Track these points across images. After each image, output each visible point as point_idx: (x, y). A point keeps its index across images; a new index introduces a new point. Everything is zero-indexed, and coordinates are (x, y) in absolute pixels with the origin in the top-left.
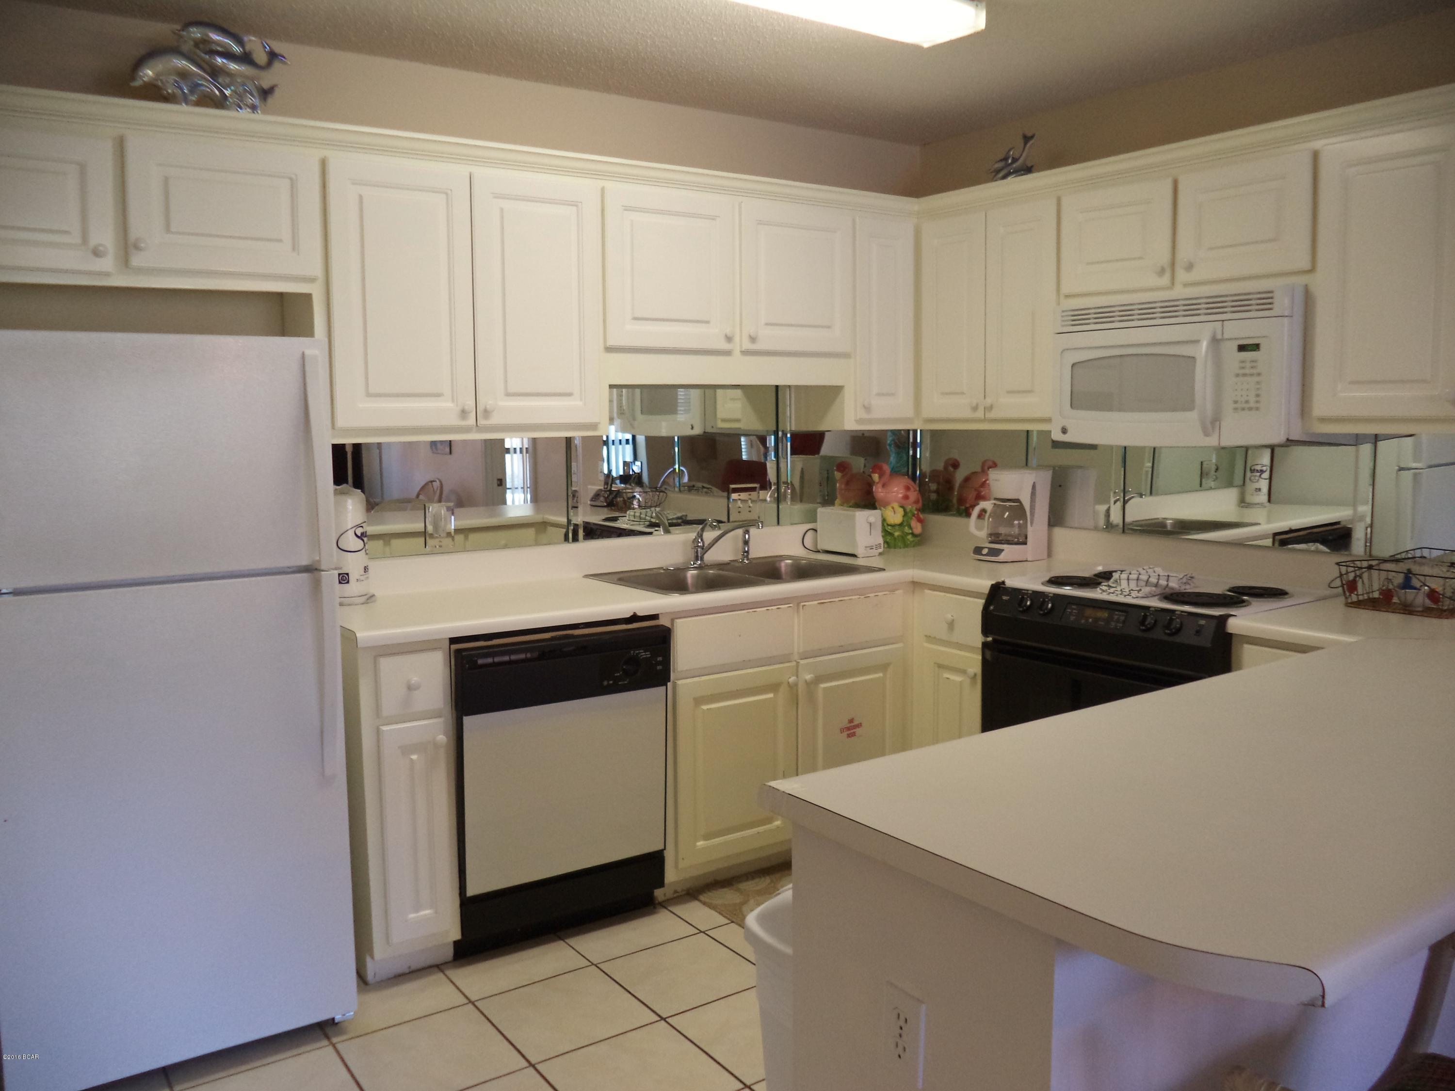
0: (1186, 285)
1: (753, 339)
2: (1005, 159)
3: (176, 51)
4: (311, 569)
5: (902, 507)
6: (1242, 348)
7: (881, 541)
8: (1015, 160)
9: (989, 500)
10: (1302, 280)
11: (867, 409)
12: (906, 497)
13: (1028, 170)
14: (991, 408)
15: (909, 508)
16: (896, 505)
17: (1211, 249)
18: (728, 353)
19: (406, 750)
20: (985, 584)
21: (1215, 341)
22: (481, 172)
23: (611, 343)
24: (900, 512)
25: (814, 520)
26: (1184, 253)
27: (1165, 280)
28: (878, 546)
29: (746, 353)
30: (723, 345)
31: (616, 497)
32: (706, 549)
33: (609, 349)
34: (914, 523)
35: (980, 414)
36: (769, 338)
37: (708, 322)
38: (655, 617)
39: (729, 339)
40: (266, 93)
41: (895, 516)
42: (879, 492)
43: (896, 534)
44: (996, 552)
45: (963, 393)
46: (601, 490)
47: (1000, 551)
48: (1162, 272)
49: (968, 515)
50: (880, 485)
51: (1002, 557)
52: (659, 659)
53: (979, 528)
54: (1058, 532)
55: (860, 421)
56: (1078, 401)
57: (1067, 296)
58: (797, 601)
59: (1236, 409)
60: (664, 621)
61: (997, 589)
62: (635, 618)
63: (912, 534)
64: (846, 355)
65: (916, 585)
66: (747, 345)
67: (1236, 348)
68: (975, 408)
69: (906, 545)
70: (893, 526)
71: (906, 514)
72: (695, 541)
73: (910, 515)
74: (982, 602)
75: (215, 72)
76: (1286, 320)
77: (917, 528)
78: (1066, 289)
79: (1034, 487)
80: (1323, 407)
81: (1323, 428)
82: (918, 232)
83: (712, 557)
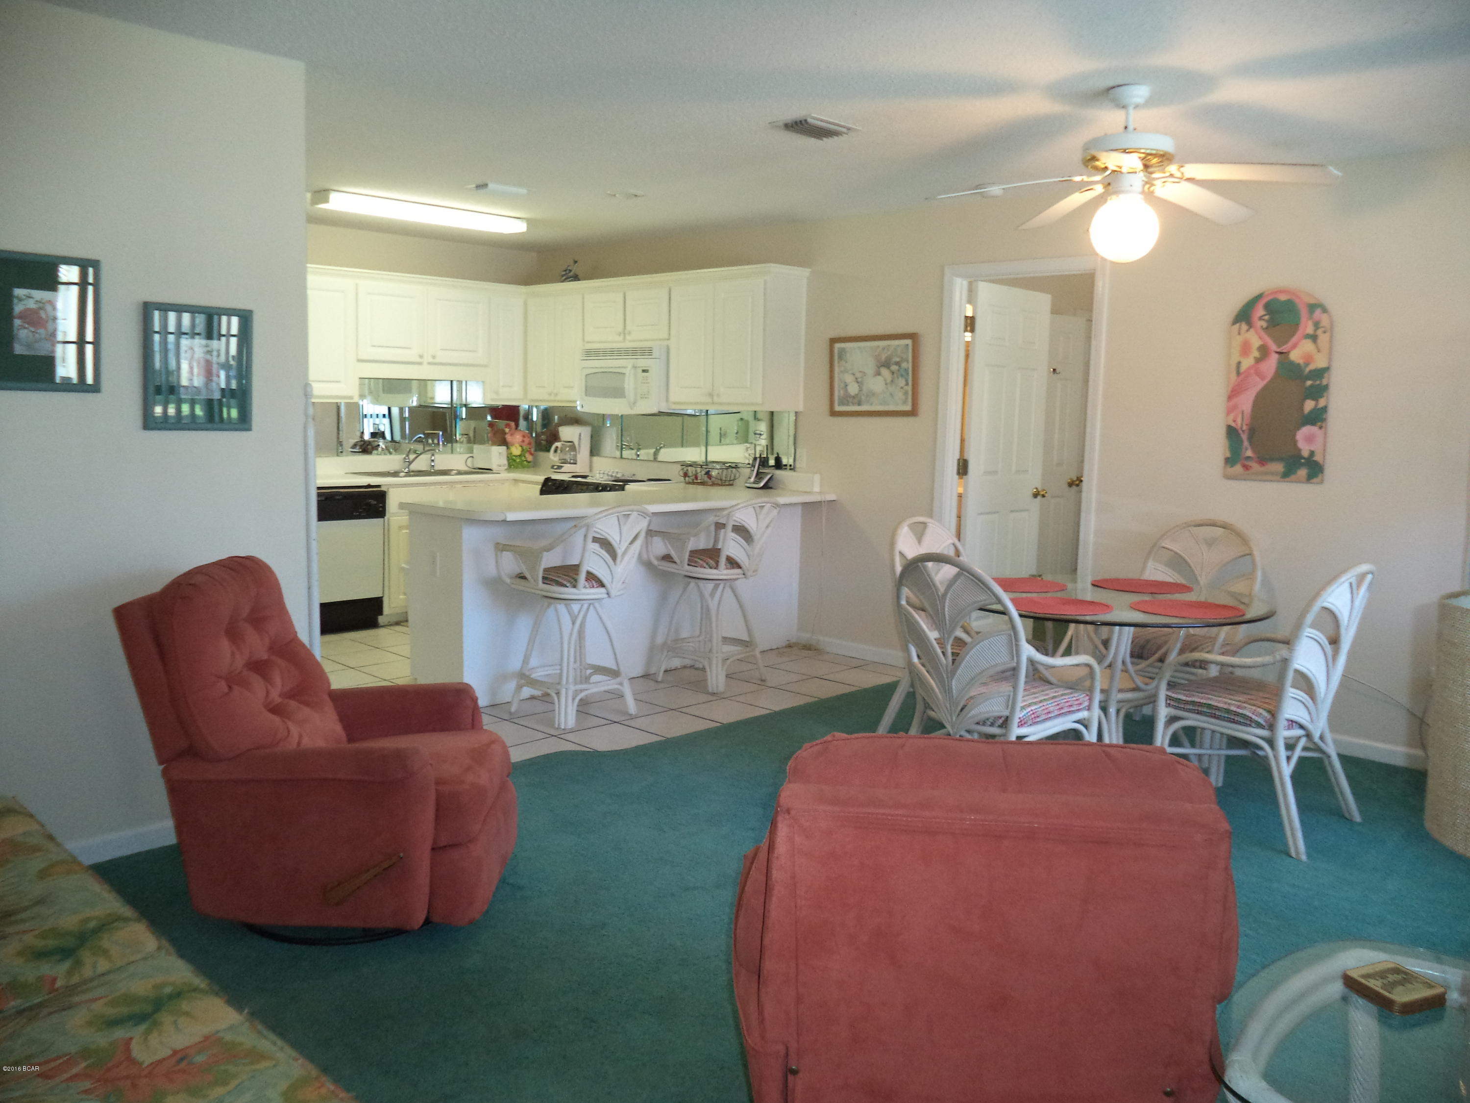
0: (630, 341)
1: (434, 357)
2: (566, 271)
5: (521, 446)
6: (644, 371)
7: (506, 462)
8: (570, 271)
9: (560, 441)
10: (665, 343)
11: (497, 393)
12: (523, 441)
14: (556, 395)
15: (524, 447)
16: (517, 445)
17: (638, 326)
18: (420, 364)
21: (635, 367)
23: (360, 358)
24: (520, 448)
25: (472, 452)
26: (628, 328)
27: (621, 338)
28: (504, 465)
29: (429, 363)
30: (418, 360)
31: (368, 445)
32: (410, 463)
33: (360, 361)
34: (527, 455)
35: (552, 398)
36: (442, 357)
37: (410, 348)
38: (379, 486)
39: (421, 357)
41: (516, 451)
42: (508, 438)
43: (518, 460)
44: (560, 467)
45: (544, 387)
46: (357, 442)
47: (562, 467)
48: (620, 334)
49: (548, 451)
50: (509, 434)
51: (562, 470)
52: (381, 505)
53: (555, 457)
54: (595, 458)
55: (493, 400)
56: (589, 392)
57: (588, 342)
59: (642, 398)
60: (383, 489)
61: (546, 479)
62: (369, 486)
63: (526, 461)
64: (485, 366)
65: (516, 481)
66: (431, 360)
67: (641, 371)
68: (550, 394)
69: (524, 467)
70: (516, 456)
71: (523, 450)
72: (405, 458)
73: (525, 451)
74: (540, 486)
76: (658, 360)
77: (530, 458)
78: (587, 339)
79: (580, 435)
80: (673, 397)
81: (674, 407)
82: (525, 304)
83: (414, 467)
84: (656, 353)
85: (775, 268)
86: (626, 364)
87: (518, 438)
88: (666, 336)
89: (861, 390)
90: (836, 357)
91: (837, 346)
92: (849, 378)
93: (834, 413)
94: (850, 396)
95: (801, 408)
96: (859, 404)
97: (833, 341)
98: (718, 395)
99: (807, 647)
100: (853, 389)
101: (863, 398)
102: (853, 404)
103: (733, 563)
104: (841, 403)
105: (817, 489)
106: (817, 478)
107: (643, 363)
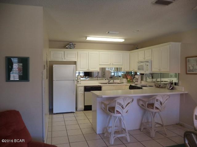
3: (68, 45)
4: (74, 80)
9: (135, 78)
10: (151, 60)
13: (138, 49)
17: (147, 57)
19: (81, 94)
20: (129, 85)
21: (146, 64)
22: (89, 52)
23: (100, 64)
25: (121, 79)
26: (145, 57)
28: (126, 82)
29: (112, 65)
32: (109, 81)
34: (131, 80)
36: (114, 64)
39: (110, 64)
40: (74, 47)
41: (129, 79)
42: (127, 77)
43: (129, 81)
45: (132, 68)
48: (144, 59)
51: (135, 83)
52: (101, 89)
53: (134, 81)
54: (142, 81)
58: (114, 85)
59: (147, 70)
60: (101, 86)
61: (131, 85)
62: (99, 86)
64: (122, 65)
65: (126, 85)
74: (129, 87)
75: (71, 46)
78: (138, 60)
79: (139, 77)
80: (153, 70)
81: (153, 72)
82: (130, 54)
83: (110, 82)
84: (149, 62)
85: (172, 43)
86: (143, 64)
87: (129, 77)
88: (151, 58)
89: (193, 68)
90: (187, 61)
91: (188, 59)
92: (190, 66)
93: (187, 74)
94: (190, 70)
95: (179, 72)
96: (193, 72)
97: (186, 58)
98: (161, 70)
99: (181, 125)
100: (191, 68)
101: (194, 71)
102: (192, 72)
103: (157, 108)
104: (189, 71)
105: (183, 90)
106: (183, 88)
107: (147, 64)
